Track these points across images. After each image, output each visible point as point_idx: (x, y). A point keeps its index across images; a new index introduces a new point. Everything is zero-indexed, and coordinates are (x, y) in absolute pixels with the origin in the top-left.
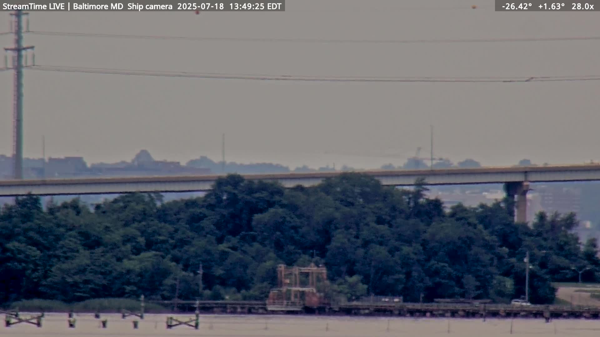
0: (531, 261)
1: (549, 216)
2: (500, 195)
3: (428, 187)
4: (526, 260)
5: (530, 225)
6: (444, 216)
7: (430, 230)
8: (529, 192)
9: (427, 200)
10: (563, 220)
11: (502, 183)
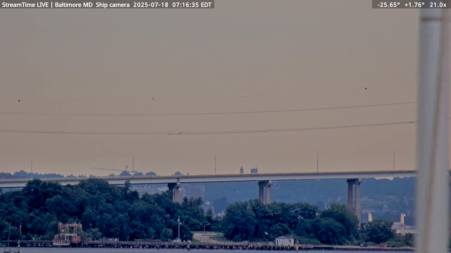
0: (181, 221)
1: (189, 199)
2: (166, 189)
3: (131, 185)
4: (178, 220)
5: (180, 203)
6: (139, 199)
7: (132, 206)
8: (180, 187)
9: (131, 191)
10: (195, 201)
11: (167, 183)
